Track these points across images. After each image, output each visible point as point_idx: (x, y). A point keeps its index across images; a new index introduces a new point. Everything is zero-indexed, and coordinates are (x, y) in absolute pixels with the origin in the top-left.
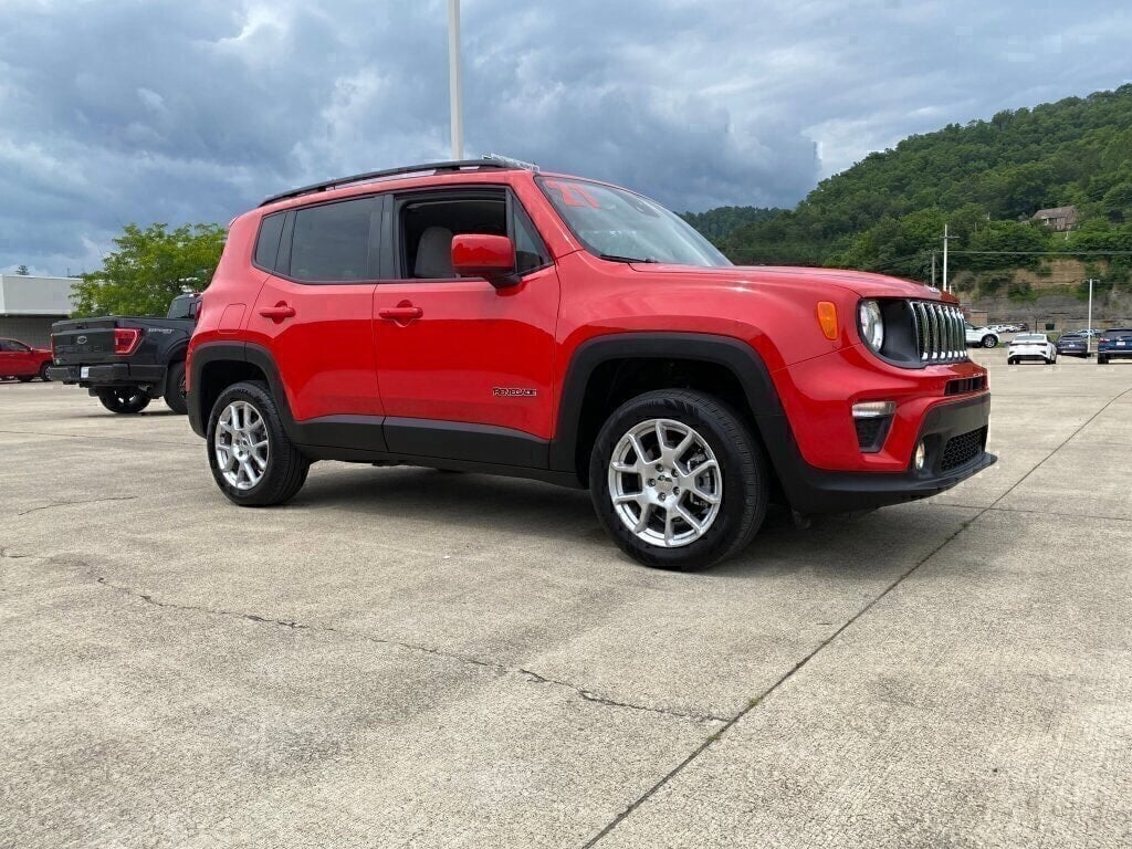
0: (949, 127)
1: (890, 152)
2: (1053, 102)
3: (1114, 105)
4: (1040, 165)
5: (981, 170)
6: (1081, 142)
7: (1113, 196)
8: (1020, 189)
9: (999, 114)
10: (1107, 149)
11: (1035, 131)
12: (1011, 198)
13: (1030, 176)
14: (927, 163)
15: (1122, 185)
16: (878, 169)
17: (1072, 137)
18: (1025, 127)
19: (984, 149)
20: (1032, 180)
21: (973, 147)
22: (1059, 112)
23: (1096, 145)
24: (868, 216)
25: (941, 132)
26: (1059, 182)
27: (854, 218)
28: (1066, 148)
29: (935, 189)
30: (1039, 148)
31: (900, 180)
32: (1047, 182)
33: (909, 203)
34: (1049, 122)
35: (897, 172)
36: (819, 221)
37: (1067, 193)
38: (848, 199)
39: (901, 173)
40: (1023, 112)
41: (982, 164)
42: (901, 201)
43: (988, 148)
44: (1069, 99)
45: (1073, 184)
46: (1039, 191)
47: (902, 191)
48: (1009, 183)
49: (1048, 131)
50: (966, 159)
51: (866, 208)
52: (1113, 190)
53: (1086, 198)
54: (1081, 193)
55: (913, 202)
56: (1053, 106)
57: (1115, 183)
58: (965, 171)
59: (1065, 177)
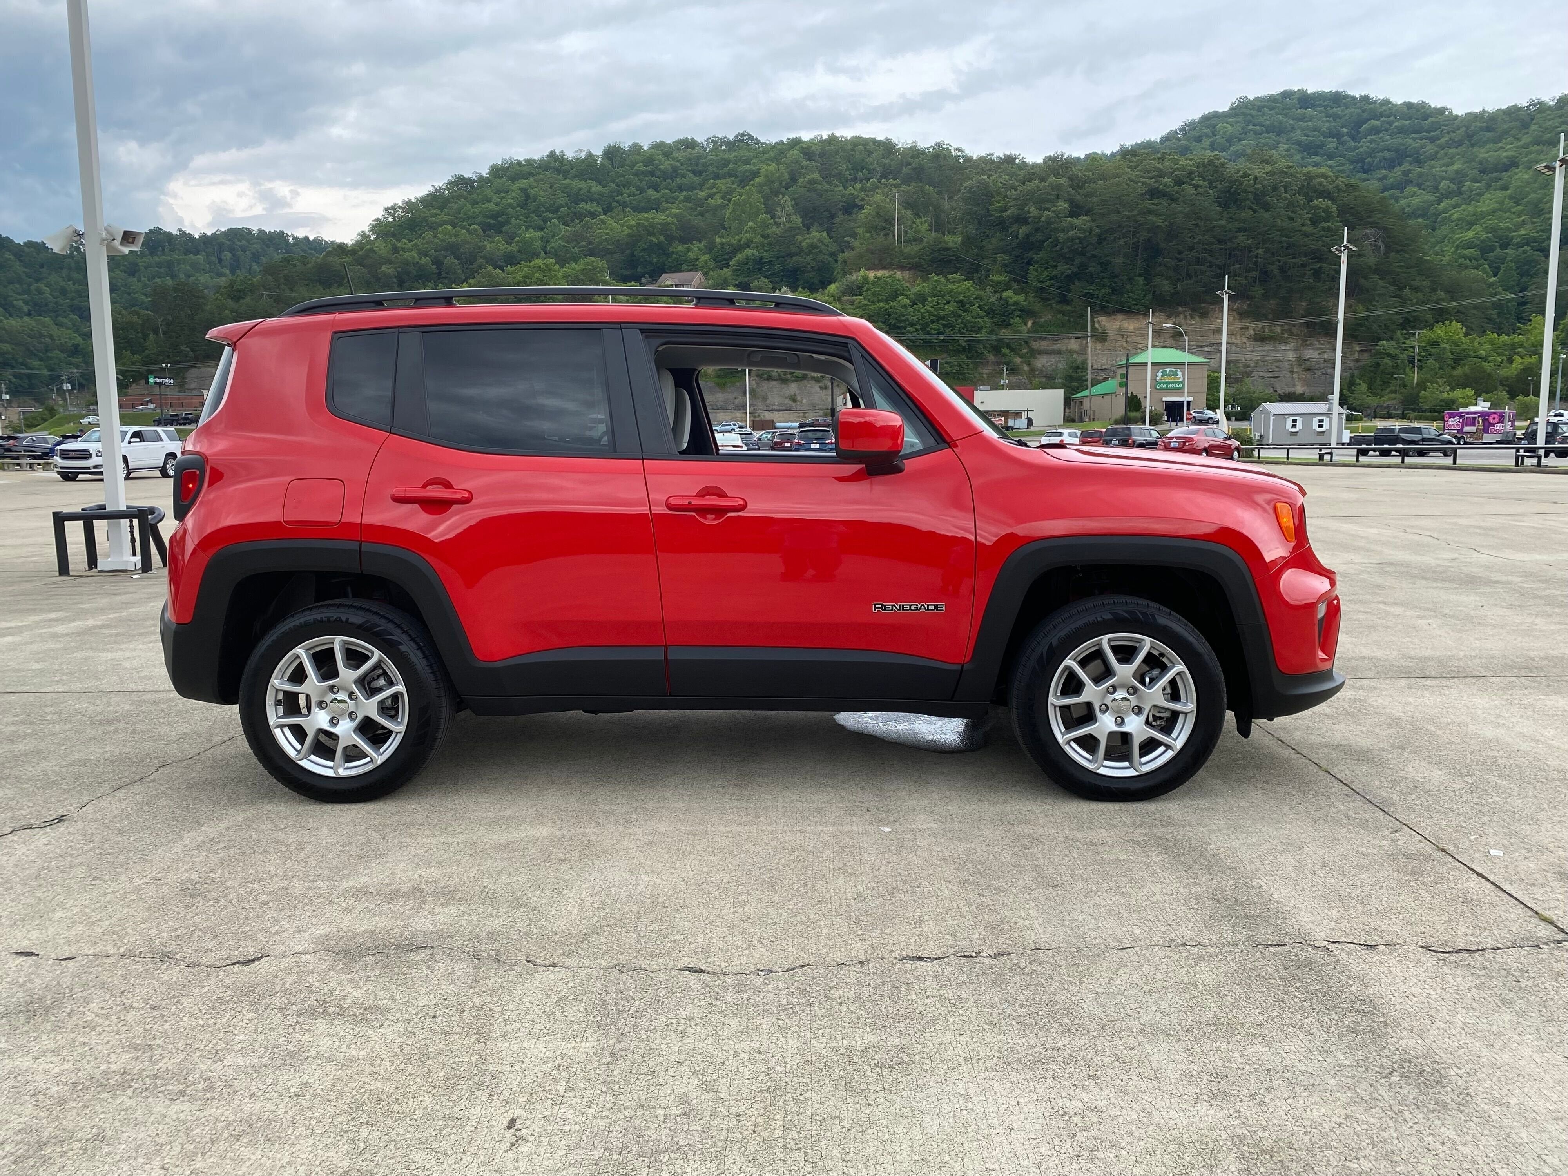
0: (552, 154)
1: (481, 178)
2: (669, 141)
3: (734, 154)
4: (661, 218)
5: (594, 215)
6: (702, 194)
7: (739, 264)
8: (641, 245)
9: (610, 146)
10: (731, 205)
11: (652, 174)
12: (632, 255)
13: (650, 230)
14: (528, 197)
15: (748, 252)
16: (466, 198)
17: (692, 188)
18: (640, 167)
19: (596, 188)
20: (652, 234)
21: (582, 185)
22: (675, 155)
23: (717, 201)
24: (456, 261)
25: (542, 160)
26: (684, 240)
27: (438, 263)
28: (687, 199)
29: (540, 233)
30: (658, 195)
31: (496, 216)
32: (670, 238)
33: (510, 248)
34: (666, 165)
35: (491, 206)
36: (390, 262)
37: (691, 255)
38: (429, 235)
39: (498, 208)
40: (636, 149)
41: (594, 207)
42: (497, 245)
43: (599, 188)
44: (687, 140)
45: (697, 244)
46: (661, 249)
47: (500, 232)
48: (629, 235)
49: (666, 176)
50: (576, 198)
51: (453, 249)
52: (740, 257)
53: (712, 264)
54: (707, 257)
55: (514, 248)
56: (669, 146)
57: (740, 248)
58: (575, 214)
59: (688, 235)
